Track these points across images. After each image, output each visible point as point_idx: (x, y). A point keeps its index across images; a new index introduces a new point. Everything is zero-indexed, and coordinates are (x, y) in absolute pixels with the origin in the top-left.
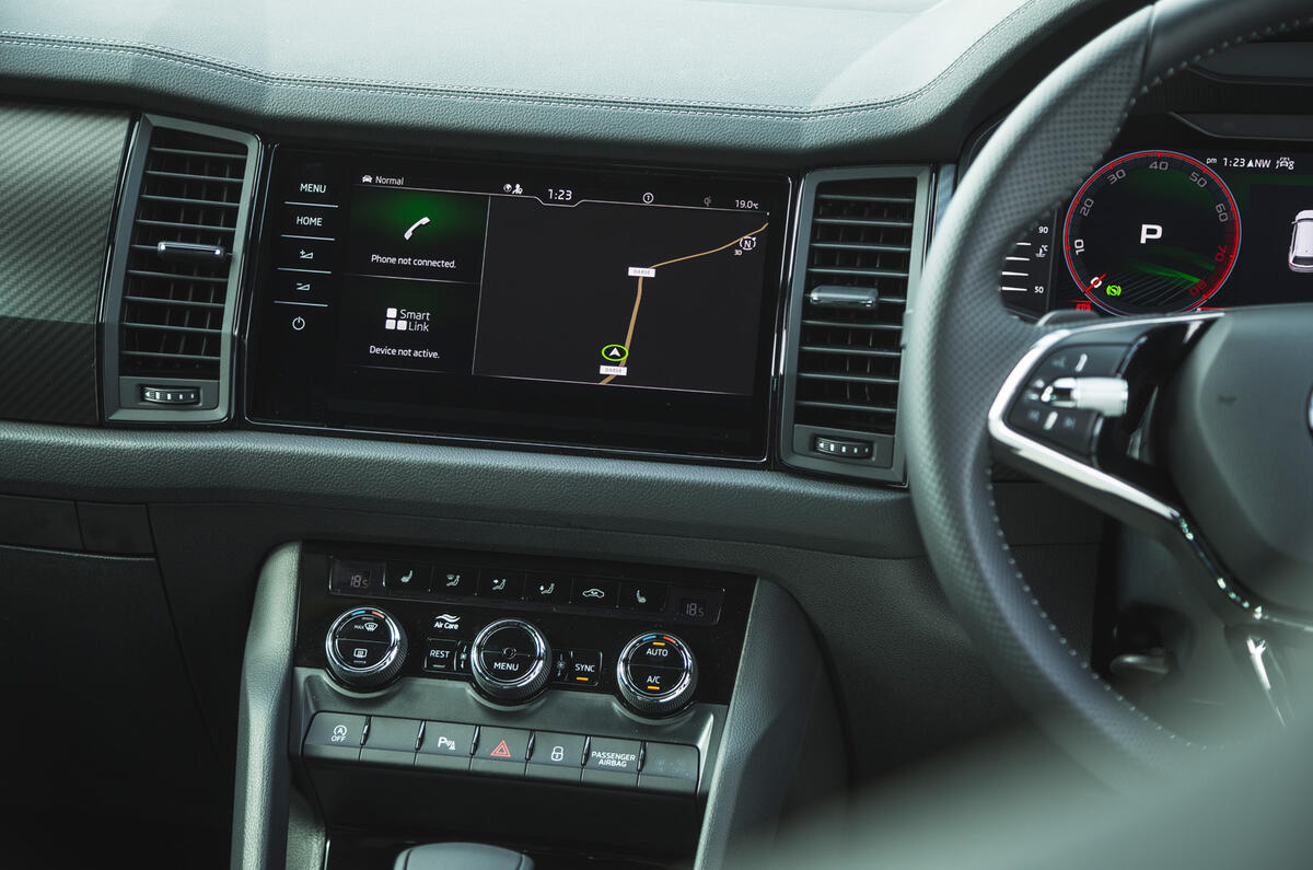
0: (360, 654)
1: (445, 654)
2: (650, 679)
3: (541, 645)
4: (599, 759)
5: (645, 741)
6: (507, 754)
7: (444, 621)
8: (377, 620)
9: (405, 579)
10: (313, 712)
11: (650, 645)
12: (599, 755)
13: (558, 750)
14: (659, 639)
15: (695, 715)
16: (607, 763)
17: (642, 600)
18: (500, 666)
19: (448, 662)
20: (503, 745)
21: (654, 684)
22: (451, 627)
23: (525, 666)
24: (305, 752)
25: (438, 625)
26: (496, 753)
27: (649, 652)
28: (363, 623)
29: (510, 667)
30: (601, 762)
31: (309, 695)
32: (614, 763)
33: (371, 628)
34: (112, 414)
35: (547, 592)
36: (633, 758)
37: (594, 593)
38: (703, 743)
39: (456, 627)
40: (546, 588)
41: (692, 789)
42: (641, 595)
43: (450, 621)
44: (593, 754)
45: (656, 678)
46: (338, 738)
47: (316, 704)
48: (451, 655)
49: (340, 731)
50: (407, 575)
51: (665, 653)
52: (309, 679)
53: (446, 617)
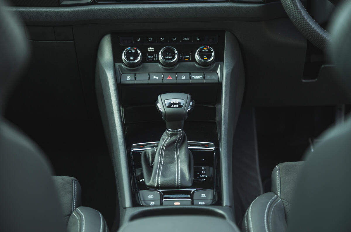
0: (132, 58)
1: (152, 57)
2: (204, 57)
3: (176, 52)
4: (194, 77)
5: (204, 72)
6: (171, 78)
7: (150, 49)
8: (134, 50)
9: (138, 40)
10: (121, 73)
11: (203, 49)
12: (193, 76)
13: (183, 76)
14: (205, 47)
15: (216, 65)
16: (196, 78)
17: (198, 39)
18: (167, 57)
19: (153, 59)
20: (169, 77)
21: (206, 58)
22: (152, 50)
23: (173, 57)
24: (121, 83)
25: (149, 50)
26: (168, 78)
27: (203, 50)
28: (131, 51)
29: (170, 57)
30: (194, 78)
31: (119, 69)
32: (197, 78)
33: (133, 51)
34: (62, 3)
35: (175, 40)
36: (202, 76)
37: (186, 39)
38: (218, 71)
39: (153, 50)
40: (174, 39)
41: (217, 81)
42: (198, 38)
43: (152, 49)
44: (192, 76)
45: (206, 56)
46: (128, 79)
47: (122, 72)
48: (153, 57)
49: (129, 77)
50: (139, 39)
51: (207, 50)
52: (119, 66)
53: (150, 48)
